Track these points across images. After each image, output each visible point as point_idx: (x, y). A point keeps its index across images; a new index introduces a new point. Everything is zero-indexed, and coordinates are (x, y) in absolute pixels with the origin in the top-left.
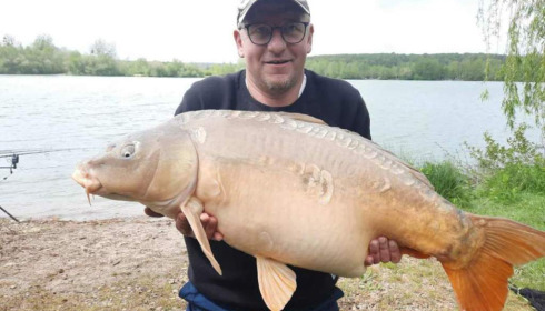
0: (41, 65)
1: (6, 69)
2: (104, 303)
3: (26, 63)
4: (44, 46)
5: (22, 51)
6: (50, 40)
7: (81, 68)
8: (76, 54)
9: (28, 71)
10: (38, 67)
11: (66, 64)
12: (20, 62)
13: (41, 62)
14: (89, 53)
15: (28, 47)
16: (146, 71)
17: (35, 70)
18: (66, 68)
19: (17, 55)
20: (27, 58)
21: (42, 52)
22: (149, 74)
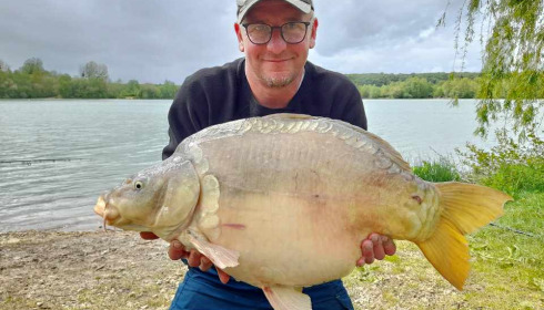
0: (30, 89)
2: (83, 305)
3: (15, 87)
4: (33, 68)
5: (10, 75)
6: (39, 63)
7: (72, 91)
8: (67, 78)
9: (17, 96)
10: (27, 91)
11: (56, 87)
12: (8, 86)
13: (31, 85)
14: (80, 77)
15: (16, 72)
16: (137, 92)
17: (24, 94)
18: (56, 91)
19: (5, 79)
20: (16, 82)
21: (31, 76)
22: (141, 97)
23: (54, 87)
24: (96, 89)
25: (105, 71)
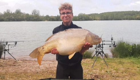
1: (8, 20)
3: (13, 17)
4: (18, 12)
5: (12, 14)
6: (20, 10)
7: (29, 19)
8: (28, 15)
9: (14, 20)
10: (16, 19)
12: (11, 17)
14: (32, 14)
15: (14, 13)
17: (16, 20)
18: (25, 19)
19: (10, 15)
20: (13, 16)
21: (18, 14)
22: (50, 20)
23: (24, 17)
24: (36, 18)
25: (39, 12)
